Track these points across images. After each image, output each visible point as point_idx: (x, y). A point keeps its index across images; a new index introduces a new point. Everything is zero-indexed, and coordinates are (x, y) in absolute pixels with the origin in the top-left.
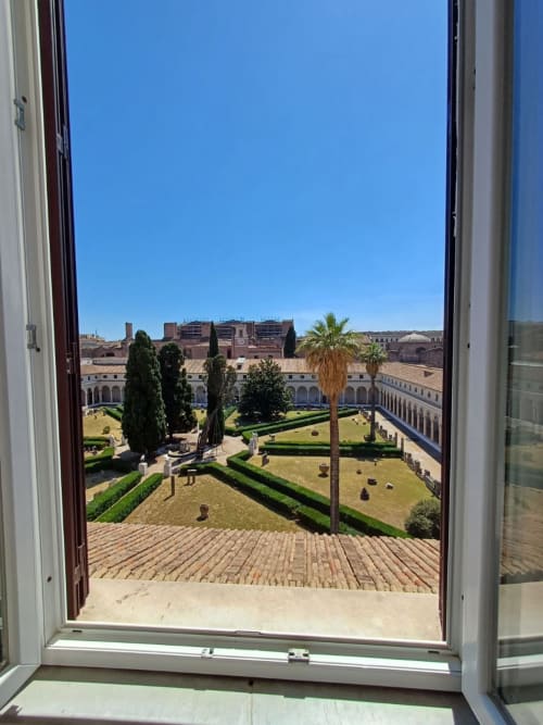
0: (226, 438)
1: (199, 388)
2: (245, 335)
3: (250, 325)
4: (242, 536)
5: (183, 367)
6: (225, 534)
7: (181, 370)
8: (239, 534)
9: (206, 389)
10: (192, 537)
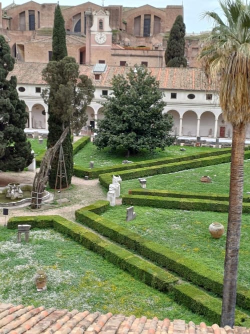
0: (75, 180)
1: (37, 107)
2: (107, 27)
3: (115, 12)
4: (95, 321)
5: (10, 75)
6: (71, 318)
7: (8, 78)
8: (90, 318)
9: (47, 110)
10: (23, 318)
